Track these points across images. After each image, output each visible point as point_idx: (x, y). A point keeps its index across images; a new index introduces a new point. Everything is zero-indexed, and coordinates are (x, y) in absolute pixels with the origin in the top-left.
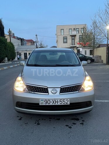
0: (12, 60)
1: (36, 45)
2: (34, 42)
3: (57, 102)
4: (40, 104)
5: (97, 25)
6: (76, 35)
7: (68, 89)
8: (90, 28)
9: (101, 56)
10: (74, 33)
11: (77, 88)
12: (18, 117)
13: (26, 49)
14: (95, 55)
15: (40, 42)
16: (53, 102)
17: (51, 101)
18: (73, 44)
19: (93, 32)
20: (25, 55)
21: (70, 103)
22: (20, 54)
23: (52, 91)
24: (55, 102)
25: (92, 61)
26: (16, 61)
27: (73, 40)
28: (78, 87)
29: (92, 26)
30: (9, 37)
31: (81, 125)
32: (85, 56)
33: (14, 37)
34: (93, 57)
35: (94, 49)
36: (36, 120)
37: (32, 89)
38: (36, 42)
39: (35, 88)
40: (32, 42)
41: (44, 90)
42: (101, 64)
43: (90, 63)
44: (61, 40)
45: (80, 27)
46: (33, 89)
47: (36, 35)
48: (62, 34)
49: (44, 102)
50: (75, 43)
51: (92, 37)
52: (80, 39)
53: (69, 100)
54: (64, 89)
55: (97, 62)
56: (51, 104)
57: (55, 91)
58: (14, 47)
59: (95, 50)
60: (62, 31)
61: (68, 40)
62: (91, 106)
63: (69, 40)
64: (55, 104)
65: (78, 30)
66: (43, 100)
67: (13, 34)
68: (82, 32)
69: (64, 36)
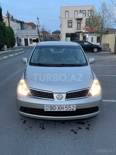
0: (12, 47)
1: (37, 30)
2: (35, 26)
3: (63, 108)
4: (45, 110)
5: (107, 8)
6: (82, 19)
7: (75, 94)
8: (98, 11)
9: (109, 44)
10: (80, 16)
11: (83, 93)
12: (22, 119)
13: (27, 34)
14: (102, 43)
15: (42, 26)
16: (59, 108)
17: (57, 107)
18: (79, 29)
19: (102, 15)
20: (26, 40)
21: (76, 109)
22: (21, 39)
23: (58, 97)
24: (60, 108)
25: (99, 49)
26: (17, 48)
27: (79, 24)
28: (85, 92)
29: (101, 9)
30: (7, 19)
31: (87, 130)
32: (91, 44)
33: (13, 20)
34: (100, 45)
35: (101, 36)
36: (41, 124)
37: (36, 94)
38: (38, 27)
39: (40, 93)
40: (33, 26)
41: (49, 95)
42: (108, 54)
43: (97, 52)
44: (65, 25)
45: (87, 9)
46: (38, 94)
47: (38, 19)
48: (67, 17)
49: (49, 108)
50: (81, 28)
51: (100, 21)
52: (86, 24)
53: (75, 106)
54: (70, 95)
55: (104, 51)
56: (56, 110)
57: (60, 97)
58: (14, 33)
59: (103, 37)
60: (67, 13)
61: (73, 24)
62: (98, 111)
63: (75, 25)
64: (61, 110)
65: (84, 12)
66: (48, 106)
67: (12, 17)
68: (90, 16)
69: (69, 19)
